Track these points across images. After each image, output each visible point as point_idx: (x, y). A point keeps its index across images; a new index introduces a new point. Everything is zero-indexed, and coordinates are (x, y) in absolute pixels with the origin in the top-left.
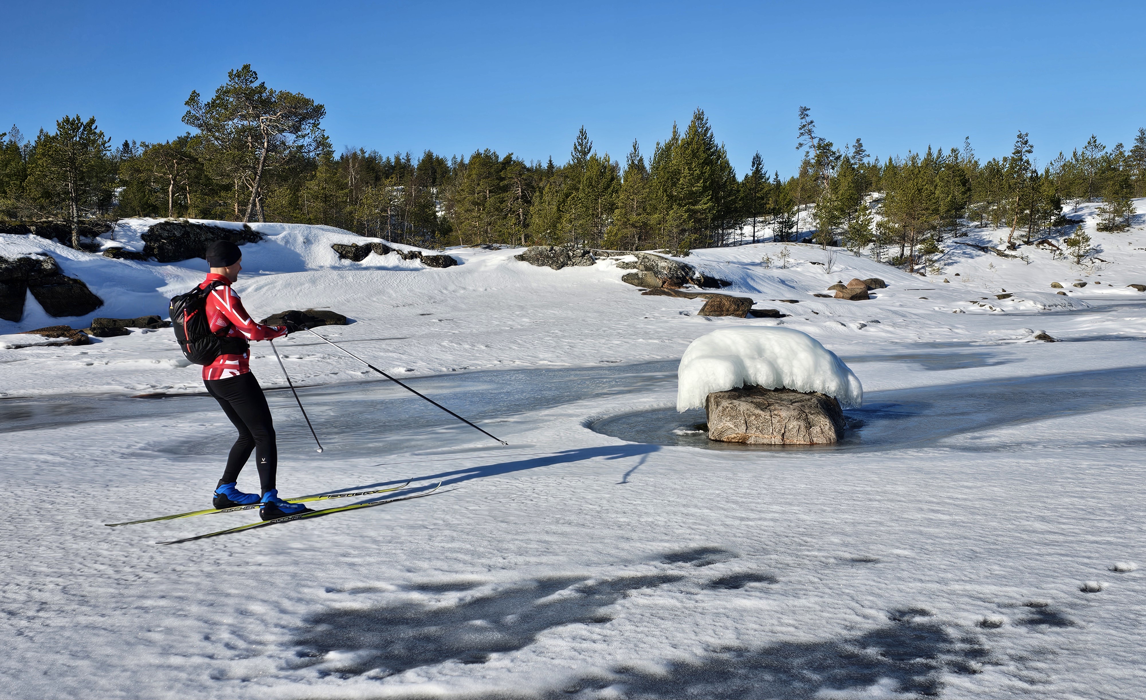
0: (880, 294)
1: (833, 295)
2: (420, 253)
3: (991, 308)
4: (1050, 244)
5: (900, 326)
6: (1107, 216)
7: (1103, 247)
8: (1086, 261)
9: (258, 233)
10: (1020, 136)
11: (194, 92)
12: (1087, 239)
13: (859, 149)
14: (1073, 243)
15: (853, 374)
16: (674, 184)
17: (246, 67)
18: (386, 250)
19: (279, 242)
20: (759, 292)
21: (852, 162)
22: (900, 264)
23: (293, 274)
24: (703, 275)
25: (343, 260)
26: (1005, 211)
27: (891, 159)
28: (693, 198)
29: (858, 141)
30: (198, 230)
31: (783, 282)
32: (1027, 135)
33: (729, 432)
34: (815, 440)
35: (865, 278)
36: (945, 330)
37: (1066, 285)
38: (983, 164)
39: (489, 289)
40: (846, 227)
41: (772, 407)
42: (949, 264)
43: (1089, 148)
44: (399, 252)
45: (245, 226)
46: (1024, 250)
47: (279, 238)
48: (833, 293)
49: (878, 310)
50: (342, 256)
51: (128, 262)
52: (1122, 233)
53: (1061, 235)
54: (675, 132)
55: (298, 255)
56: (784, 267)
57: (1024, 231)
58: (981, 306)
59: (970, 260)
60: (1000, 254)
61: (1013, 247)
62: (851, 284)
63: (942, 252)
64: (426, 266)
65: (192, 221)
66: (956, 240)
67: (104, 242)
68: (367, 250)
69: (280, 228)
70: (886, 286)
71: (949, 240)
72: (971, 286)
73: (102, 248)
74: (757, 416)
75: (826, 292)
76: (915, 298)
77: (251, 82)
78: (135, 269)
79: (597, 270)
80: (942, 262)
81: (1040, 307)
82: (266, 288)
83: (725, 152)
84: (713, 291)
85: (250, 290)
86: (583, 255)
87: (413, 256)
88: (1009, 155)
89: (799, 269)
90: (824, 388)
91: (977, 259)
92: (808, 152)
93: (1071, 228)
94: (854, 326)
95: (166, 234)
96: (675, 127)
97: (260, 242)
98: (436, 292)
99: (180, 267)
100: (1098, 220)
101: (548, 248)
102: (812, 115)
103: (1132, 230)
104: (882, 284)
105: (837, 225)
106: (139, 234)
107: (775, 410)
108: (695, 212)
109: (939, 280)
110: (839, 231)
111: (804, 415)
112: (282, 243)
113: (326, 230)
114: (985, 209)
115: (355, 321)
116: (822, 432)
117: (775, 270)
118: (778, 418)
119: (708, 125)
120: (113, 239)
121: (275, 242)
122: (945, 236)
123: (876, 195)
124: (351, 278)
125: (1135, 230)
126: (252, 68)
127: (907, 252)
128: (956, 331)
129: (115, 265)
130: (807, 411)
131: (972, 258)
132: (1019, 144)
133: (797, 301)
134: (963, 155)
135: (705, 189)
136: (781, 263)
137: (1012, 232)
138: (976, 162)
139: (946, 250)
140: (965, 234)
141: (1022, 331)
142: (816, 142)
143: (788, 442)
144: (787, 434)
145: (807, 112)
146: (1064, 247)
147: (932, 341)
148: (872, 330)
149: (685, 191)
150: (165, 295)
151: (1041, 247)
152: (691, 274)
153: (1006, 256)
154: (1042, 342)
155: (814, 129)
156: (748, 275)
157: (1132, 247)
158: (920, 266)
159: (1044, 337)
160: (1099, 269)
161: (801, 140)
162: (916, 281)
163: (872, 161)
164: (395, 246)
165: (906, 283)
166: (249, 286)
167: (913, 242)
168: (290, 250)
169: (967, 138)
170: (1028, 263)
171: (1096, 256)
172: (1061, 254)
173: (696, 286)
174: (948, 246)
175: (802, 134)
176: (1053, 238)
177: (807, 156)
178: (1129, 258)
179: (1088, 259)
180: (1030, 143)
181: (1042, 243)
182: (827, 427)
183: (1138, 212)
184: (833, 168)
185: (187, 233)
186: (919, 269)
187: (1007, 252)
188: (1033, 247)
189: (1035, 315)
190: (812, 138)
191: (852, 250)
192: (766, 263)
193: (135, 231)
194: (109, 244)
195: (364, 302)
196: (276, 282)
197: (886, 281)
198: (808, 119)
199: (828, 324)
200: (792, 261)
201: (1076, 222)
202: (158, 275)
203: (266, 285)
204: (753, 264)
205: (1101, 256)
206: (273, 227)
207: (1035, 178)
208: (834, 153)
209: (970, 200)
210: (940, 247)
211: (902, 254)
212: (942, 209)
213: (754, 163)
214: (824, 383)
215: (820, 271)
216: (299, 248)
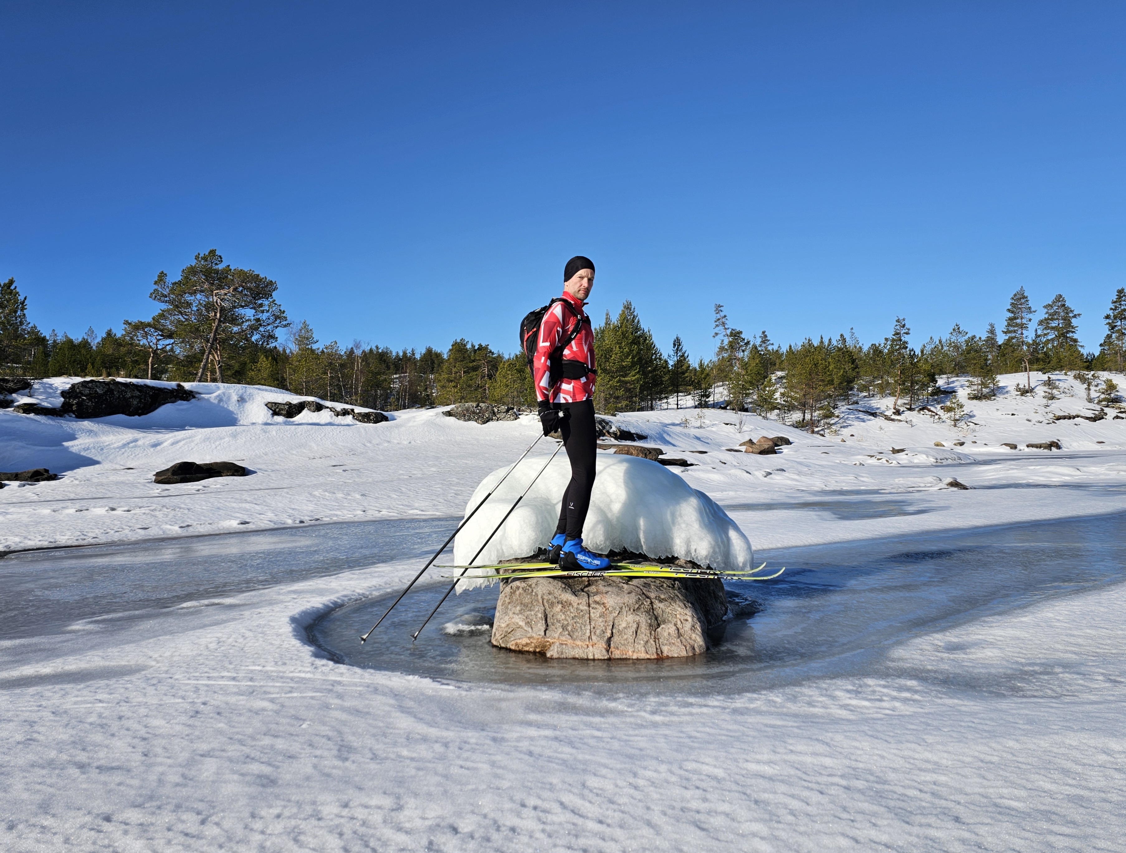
0: (785, 449)
1: (744, 450)
2: (353, 410)
3: (887, 461)
4: (929, 410)
5: (805, 475)
6: (975, 387)
7: (975, 413)
8: (961, 424)
9: (191, 392)
10: (898, 321)
11: (162, 272)
12: (962, 406)
13: (765, 339)
14: (950, 410)
15: (737, 528)
16: (607, 360)
17: (213, 252)
18: (319, 408)
19: (212, 400)
20: (674, 445)
21: (759, 349)
22: (802, 427)
23: (214, 429)
24: (619, 429)
25: (276, 417)
26: (888, 383)
27: (790, 346)
28: (624, 371)
29: (764, 332)
30: (123, 388)
31: (698, 439)
32: (904, 320)
33: (518, 634)
34: (666, 651)
35: (771, 436)
36: (851, 478)
37: (948, 445)
38: (865, 349)
39: (413, 442)
40: (755, 397)
41: (593, 589)
42: (844, 427)
43: (954, 334)
44: (331, 409)
45: (179, 386)
46: (907, 415)
47: (212, 397)
48: (743, 448)
49: (784, 461)
50: (275, 413)
51: (38, 418)
52: (989, 402)
53: (938, 403)
54: (608, 319)
55: (232, 413)
56: (701, 427)
57: (907, 400)
58: (879, 459)
59: (862, 424)
60: (888, 418)
61: (898, 412)
62: (759, 441)
63: (838, 417)
64: (357, 422)
65: (119, 379)
66: (849, 407)
67: (19, 399)
68: (300, 407)
69: (214, 388)
70: (791, 443)
71: (843, 408)
72: (864, 444)
73: (16, 404)
74: (565, 605)
75: (737, 448)
76: (818, 452)
77: (216, 264)
78: (44, 424)
79: (521, 424)
80: (839, 425)
81: (932, 460)
82: (183, 442)
83: (650, 336)
84: (629, 443)
85: (165, 444)
86: (507, 411)
87: (345, 413)
88: (890, 336)
89: (713, 429)
90: (688, 552)
91: (868, 422)
92: (723, 341)
93: (946, 397)
94: (759, 474)
95: (87, 391)
96: (607, 314)
97: (193, 400)
98: (359, 445)
99: (98, 423)
100: (968, 391)
101: (475, 405)
102: (725, 311)
103: (997, 399)
104: (788, 442)
105: (748, 395)
106: (59, 392)
107: (597, 593)
108: (626, 383)
109: (838, 439)
110: (749, 400)
111: (647, 603)
112: (216, 402)
113: (263, 390)
114: (871, 382)
115: (255, 472)
116: (679, 635)
117: (692, 430)
118: (600, 609)
119: (635, 313)
120: (31, 396)
121: (208, 400)
122: (840, 404)
123: (780, 374)
124: (274, 433)
125: (1000, 398)
126: (218, 253)
127: (808, 417)
128: (862, 479)
129: (21, 419)
130: (652, 595)
131: (864, 421)
132: (898, 327)
133: (706, 452)
134: (850, 343)
135: (633, 364)
136: (698, 424)
137: (897, 400)
138: (860, 347)
139: (842, 415)
140: (857, 403)
141: (930, 479)
142: (729, 332)
143: (617, 654)
144: (615, 639)
145: (721, 308)
146: (941, 413)
147: (838, 489)
148: (777, 478)
149: (617, 366)
150: (71, 449)
151: (922, 412)
152: (607, 428)
153: (893, 420)
154: (955, 489)
155: (727, 322)
156: (665, 432)
157: (999, 413)
158: (820, 429)
159: (955, 484)
160: (974, 431)
161: (717, 330)
162: (817, 439)
163: (775, 348)
164: (328, 404)
165: (809, 441)
166: (166, 441)
167: (812, 409)
168: (223, 407)
169: (852, 329)
170: (912, 426)
171: (970, 420)
172: (939, 418)
173: (612, 439)
174: (843, 412)
175: (717, 326)
176: (932, 405)
177: (722, 343)
178: (998, 422)
179: (963, 423)
180: (907, 326)
181: (923, 409)
182: (688, 626)
183: (1001, 384)
184: (743, 351)
185: (111, 391)
186: (819, 431)
187: (893, 417)
188: (915, 413)
189: (929, 467)
190: (726, 329)
191: (760, 415)
192: (685, 424)
193: (57, 388)
194: (25, 400)
195: (282, 455)
196: (195, 436)
197: (791, 440)
198: (722, 314)
199: (733, 471)
200: (707, 422)
201: (950, 393)
202: (69, 430)
203: (184, 439)
204: (674, 424)
205: (974, 420)
206: (207, 386)
207: (912, 356)
208: (744, 339)
209: (858, 376)
210: (836, 412)
211: (804, 419)
212: (836, 382)
213: (674, 345)
214: (688, 543)
215: (732, 430)
216: (232, 406)
